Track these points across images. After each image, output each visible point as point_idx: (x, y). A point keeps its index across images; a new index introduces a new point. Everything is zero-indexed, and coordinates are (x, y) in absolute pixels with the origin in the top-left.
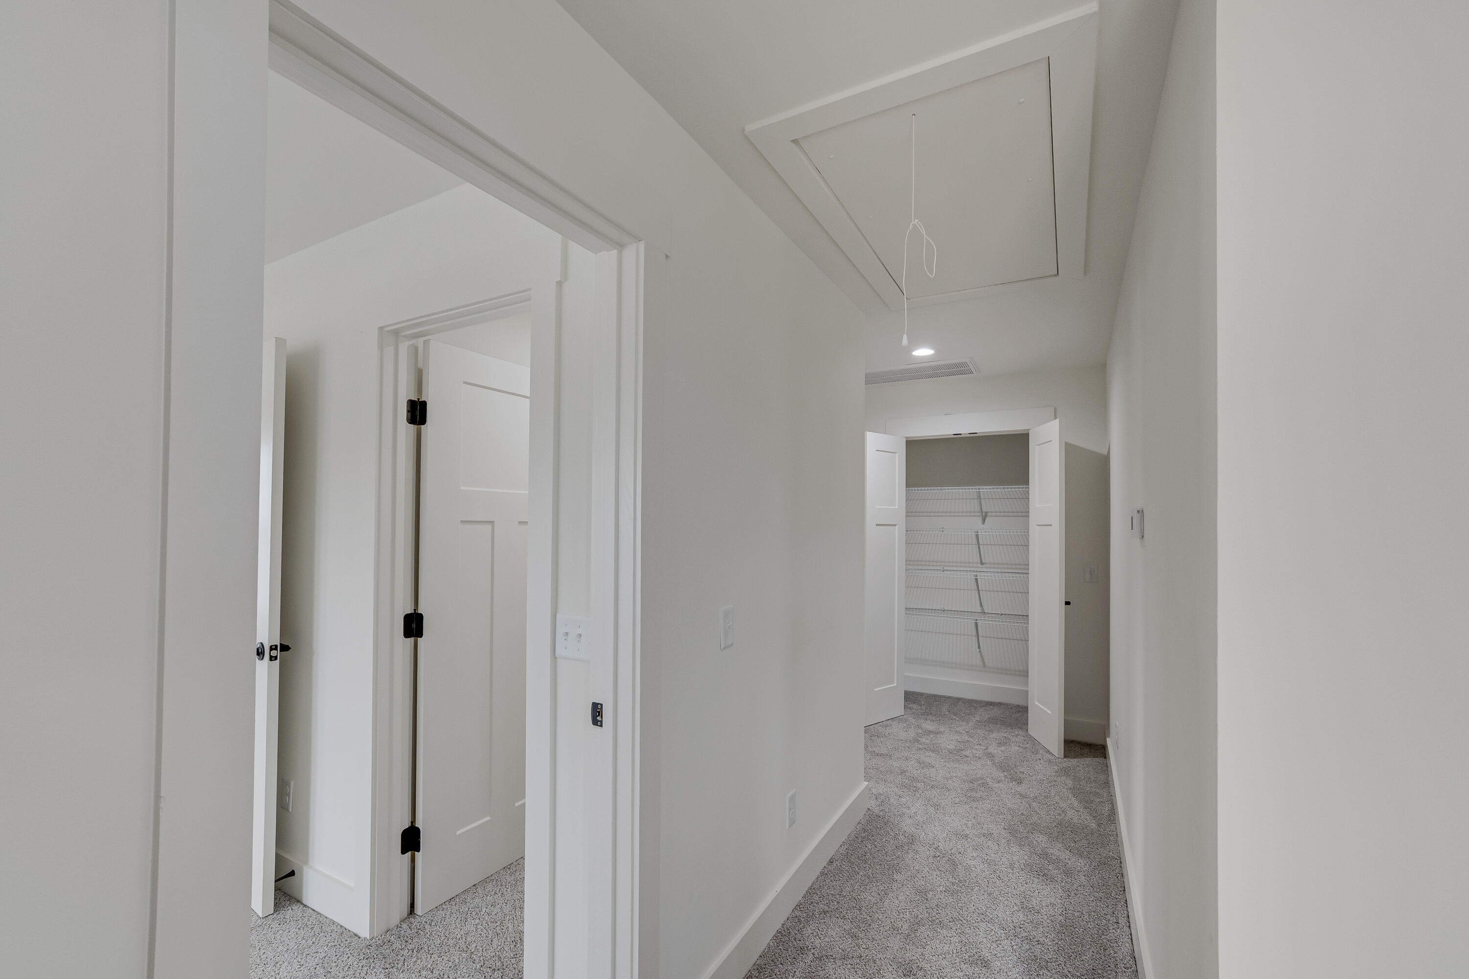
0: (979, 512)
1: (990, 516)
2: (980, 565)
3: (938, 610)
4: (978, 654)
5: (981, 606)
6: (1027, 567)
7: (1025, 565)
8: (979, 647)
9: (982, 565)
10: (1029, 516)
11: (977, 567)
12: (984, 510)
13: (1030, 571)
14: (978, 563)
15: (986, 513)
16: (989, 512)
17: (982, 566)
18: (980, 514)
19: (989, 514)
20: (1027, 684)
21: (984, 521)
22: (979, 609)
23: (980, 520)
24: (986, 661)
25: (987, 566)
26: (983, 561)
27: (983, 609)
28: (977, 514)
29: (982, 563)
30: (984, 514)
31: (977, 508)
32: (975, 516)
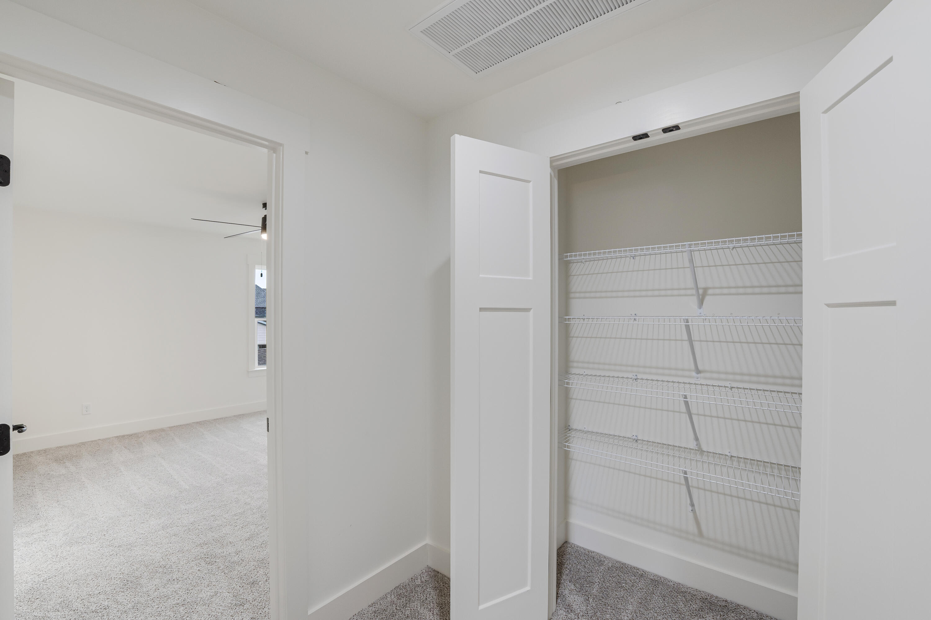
0: (692, 289)
1: (711, 295)
2: (694, 374)
3: (628, 438)
4: (691, 515)
5: (697, 439)
6: (797, 382)
7: (792, 378)
8: (692, 505)
9: (698, 373)
10: (801, 293)
11: (690, 377)
12: (701, 285)
13: (804, 391)
14: (690, 370)
15: (705, 290)
16: (710, 288)
17: (699, 375)
18: (694, 292)
19: (710, 291)
20: (795, 586)
21: (701, 303)
22: (692, 444)
23: (693, 302)
24: (704, 527)
25: (708, 375)
26: (700, 367)
27: (698, 445)
28: (689, 292)
29: (698, 371)
30: (701, 291)
31: (690, 283)
32: (686, 295)
